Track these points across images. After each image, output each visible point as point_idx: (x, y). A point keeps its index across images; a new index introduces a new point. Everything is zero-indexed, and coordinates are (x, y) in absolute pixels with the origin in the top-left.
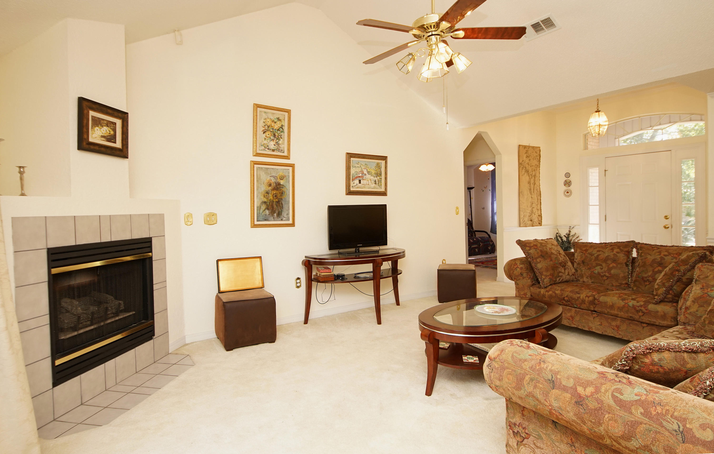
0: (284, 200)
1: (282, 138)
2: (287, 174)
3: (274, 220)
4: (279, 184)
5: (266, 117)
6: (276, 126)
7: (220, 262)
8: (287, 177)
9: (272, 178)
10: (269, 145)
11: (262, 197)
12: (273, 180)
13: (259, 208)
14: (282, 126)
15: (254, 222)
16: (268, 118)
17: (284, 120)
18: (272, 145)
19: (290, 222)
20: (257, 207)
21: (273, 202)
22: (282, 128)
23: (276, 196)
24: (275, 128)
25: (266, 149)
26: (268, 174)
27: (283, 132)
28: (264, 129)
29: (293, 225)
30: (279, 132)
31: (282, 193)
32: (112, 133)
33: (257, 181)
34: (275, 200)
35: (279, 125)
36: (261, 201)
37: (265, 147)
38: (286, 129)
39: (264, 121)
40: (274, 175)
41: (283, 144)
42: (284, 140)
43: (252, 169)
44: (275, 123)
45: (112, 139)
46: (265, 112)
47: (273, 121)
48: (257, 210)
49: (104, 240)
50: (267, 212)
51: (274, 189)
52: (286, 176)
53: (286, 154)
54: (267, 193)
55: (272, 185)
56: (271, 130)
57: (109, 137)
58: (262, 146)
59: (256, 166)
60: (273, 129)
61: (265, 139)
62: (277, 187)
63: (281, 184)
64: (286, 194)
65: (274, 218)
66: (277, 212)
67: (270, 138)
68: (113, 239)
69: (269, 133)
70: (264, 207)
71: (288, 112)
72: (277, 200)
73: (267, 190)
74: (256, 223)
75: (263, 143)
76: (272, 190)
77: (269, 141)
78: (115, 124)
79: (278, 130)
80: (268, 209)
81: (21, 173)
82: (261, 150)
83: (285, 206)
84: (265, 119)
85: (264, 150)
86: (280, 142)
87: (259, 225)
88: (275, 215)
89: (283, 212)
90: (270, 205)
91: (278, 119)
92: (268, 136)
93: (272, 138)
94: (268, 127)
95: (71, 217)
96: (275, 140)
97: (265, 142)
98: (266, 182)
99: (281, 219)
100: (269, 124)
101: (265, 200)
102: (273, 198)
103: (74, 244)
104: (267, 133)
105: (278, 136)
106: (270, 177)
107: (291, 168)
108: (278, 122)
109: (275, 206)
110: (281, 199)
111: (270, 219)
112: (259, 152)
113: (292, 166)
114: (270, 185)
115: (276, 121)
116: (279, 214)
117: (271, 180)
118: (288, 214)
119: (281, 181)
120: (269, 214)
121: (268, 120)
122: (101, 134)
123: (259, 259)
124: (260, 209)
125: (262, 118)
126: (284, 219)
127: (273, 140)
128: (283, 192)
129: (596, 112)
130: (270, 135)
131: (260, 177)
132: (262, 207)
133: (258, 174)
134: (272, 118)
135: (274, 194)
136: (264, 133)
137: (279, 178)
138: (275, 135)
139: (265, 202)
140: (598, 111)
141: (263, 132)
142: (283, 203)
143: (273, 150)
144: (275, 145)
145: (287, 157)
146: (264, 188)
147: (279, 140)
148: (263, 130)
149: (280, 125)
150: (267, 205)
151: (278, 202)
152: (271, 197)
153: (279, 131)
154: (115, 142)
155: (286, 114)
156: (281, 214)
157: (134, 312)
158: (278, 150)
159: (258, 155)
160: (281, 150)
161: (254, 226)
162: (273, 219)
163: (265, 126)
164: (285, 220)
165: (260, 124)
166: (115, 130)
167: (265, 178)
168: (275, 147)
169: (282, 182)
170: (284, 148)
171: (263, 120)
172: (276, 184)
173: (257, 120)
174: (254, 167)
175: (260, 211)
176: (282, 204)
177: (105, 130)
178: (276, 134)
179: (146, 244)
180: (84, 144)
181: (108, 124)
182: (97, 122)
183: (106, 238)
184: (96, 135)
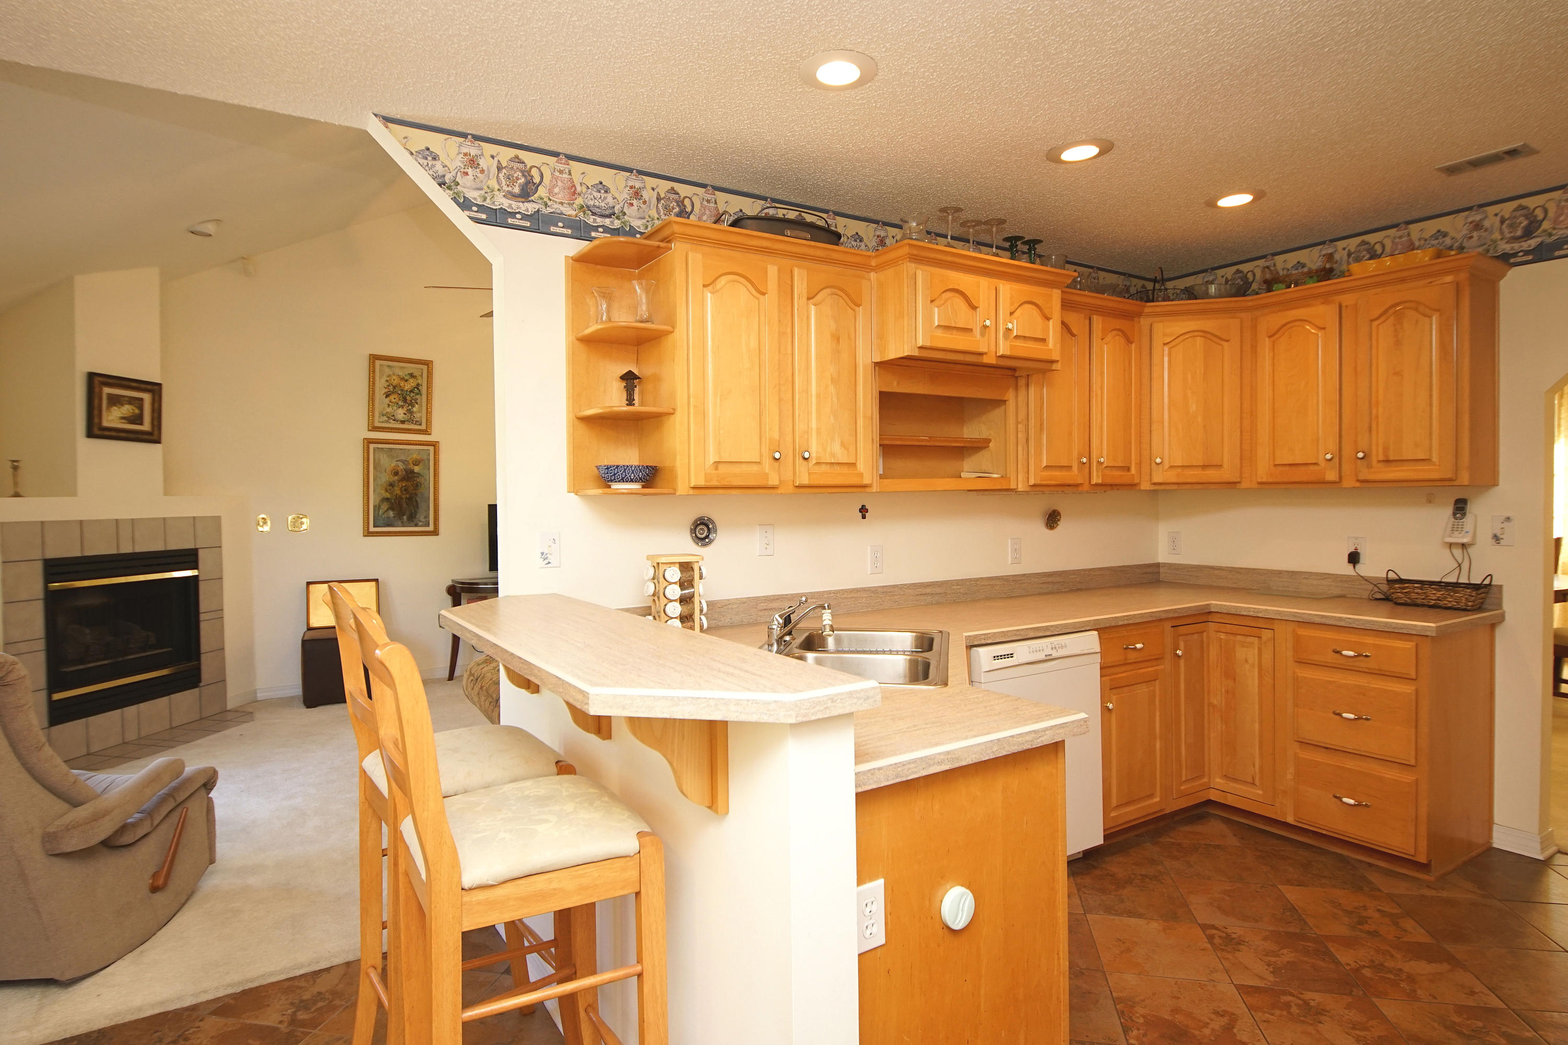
0: (419, 495)
1: (417, 403)
2: (425, 457)
3: (403, 526)
4: (412, 472)
5: (391, 373)
6: (408, 387)
7: (311, 587)
8: (426, 462)
9: (400, 464)
10: (395, 414)
11: (383, 492)
12: (401, 466)
13: (377, 508)
14: (418, 385)
15: (368, 528)
16: (394, 374)
17: (422, 376)
18: (400, 414)
19: (431, 528)
20: (375, 507)
21: (402, 498)
22: (418, 389)
23: (406, 490)
24: (406, 389)
25: (391, 421)
26: (394, 457)
27: (420, 393)
28: (387, 390)
29: (435, 533)
30: (412, 394)
31: (417, 485)
32: (137, 411)
33: (375, 468)
34: (404, 497)
35: (412, 384)
36: (381, 497)
37: (388, 417)
38: (424, 390)
39: (388, 379)
40: (403, 458)
41: (420, 412)
42: (421, 406)
43: (366, 451)
44: (406, 381)
45: (138, 419)
46: (389, 366)
47: (403, 379)
48: (374, 511)
49: (123, 551)
50: (391, 514)
51: (402, 480)
52: (423, 460)
53: (423, 427)
54: (392, 485)
55: (400, 473)
56: (399, 392)
57: (132, 418)
58: (383, 415)
59: (372, 446)
60: (402, 390)
61: (389, 405)
62: (408, 477)
63: (416, 471)
64: (424, 487)
65: (402, 522)
66: (408, 513)
67: (398, 404)
68: (138, 550)
69: (396, 396)
70: (385, 506)
71: (428, 364)
72: (408, 496)
73: (391, 480)
74: (372, 529)
75: (385, 412)
76: (399, 481)
77: (395, 408)
78: (142, 400)
79: (411, 391)
80: (391, 508)
81: (15, 468)
82: (383, 422)
83: (422, 505)
84: (389, 376)
85: (387, 422)
86: (415, 409)
87: (377, 532)
88: (405, 517)
89: (418, 513)
90: (396, 503)
91: (412, 376)
92: (393, 400)
93: (400, 403)
94: (394, 387)
95: (76, 521)
96: (405, 407)
97: (389, 410)
98: (389, 469)
99: (415, 523)
100: (395, 383)
101: (388, 495)
102: (401, 491)
103: (78, 554)
104: (392, 397)
105: (411, 401)
106: (397, 461)
107: (431, 448)
108: (411, 380)
109: (405, 505)
110: (416, 494)
111: (396, 524)
112: (377, 424)
113: (435, 445)
114: (396, 474)
115: (407, 378)
116: (412, 517)
117: (399, 466)
118: (427, 517)
119: (416, 467)
120: (394, 517)
121: (394, 377)
122: (120, 415)
123: (374, 583)
124: (379, 509)
125: (383, 375)
126: (420, 524)
127: (402, 407)
128: (419, 484)
130: (397, 399)
131: (379, 462)
132: (382, 506)
133: (376, 457)
134: (401, 374)
135: (402, 487)
136: (387, 397)
137: (411, 462)
138: (405, 400)
139: (387, 499)
141: (385, 395)
142: (418, 500)
143: (403, 422)
144: (405, 414)
145: (426, 432)
146: (385, 478)
147: (413, 406)
148: (385, 393)
149: (414, 384)
150: (392, 504)
151: (410, 499)
152: (397, 491)
153: (413, 392)
154: (141, 424)
155: (425, 368)
156: (416, 515)
157: (171, 649)
158: (410, 421)
159: (375, 429)
160: (416, 421)
161: (368, 534)
162: (400, 523)
163: (389, 386)
164: (421, 526)
165: (380, 384)
166: (141, 408)
167: (388, 463)
168: (406, 417)
169: (417, 469)
170: (421, 417)
171: (383, 380)
172: (407, 472)
173: (374, 378)
174: (368, 447)
175: (379, 512)
176: (417, 502)
177: (127, 410)
178: (408, 398)
179: (189, 558)
180: (95, 430)
181: (131, 401)
182: (115, 401)
183: (126, 548)
184: (113, 417)
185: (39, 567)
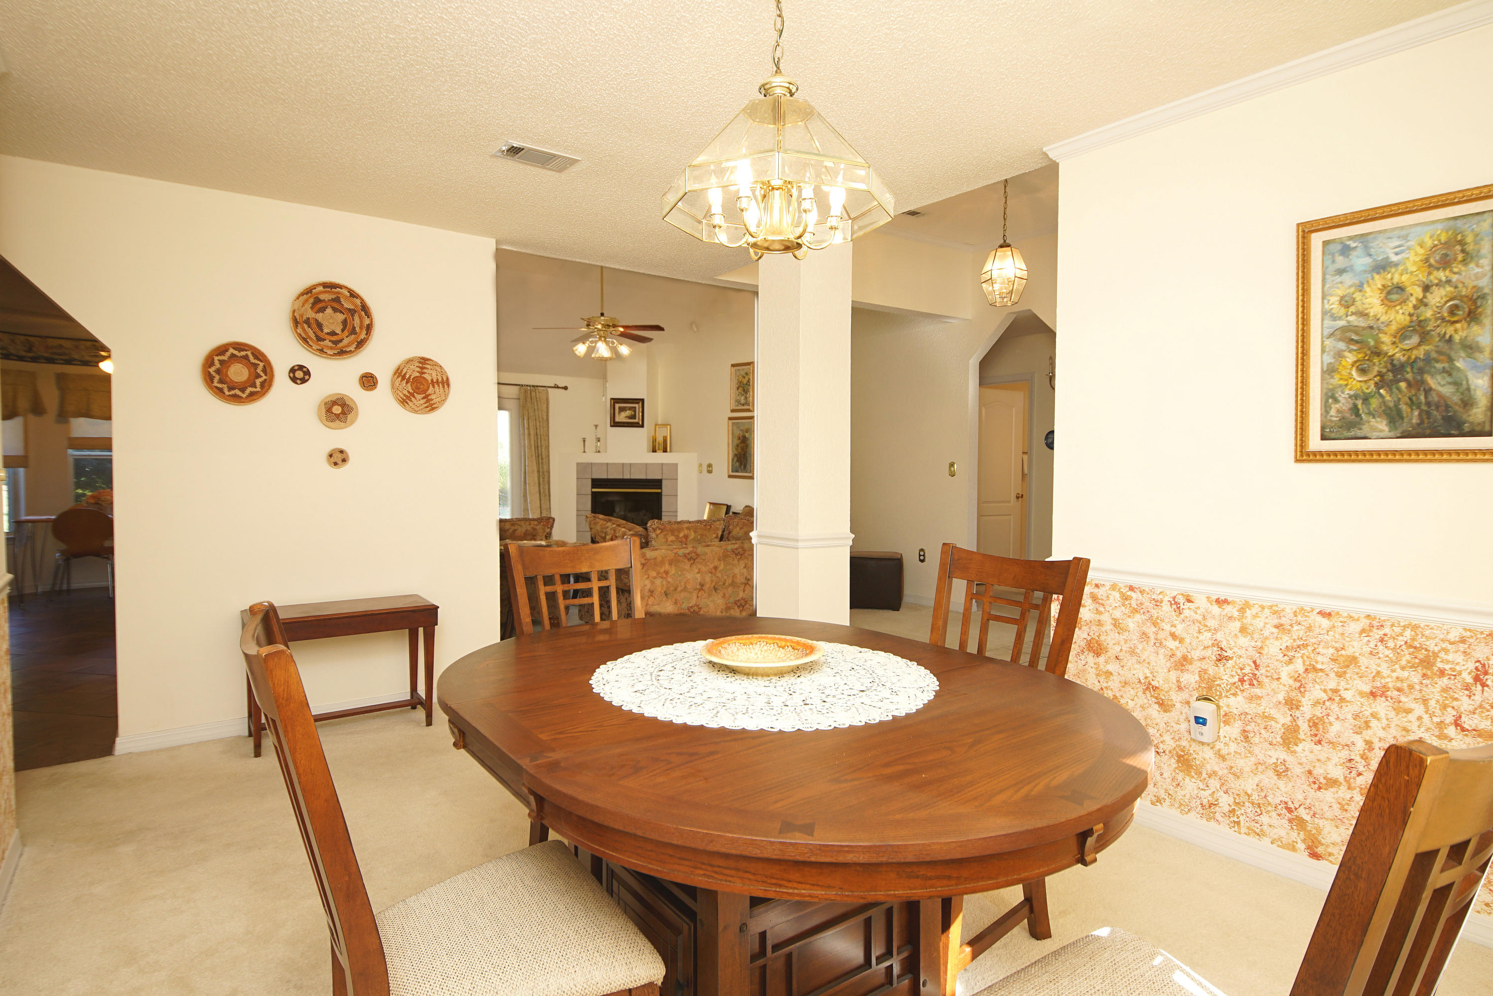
1: (749, 392)
5: (739, 374)
6: (745, 381)
10: (740, 401)
14: (749, 379)
17: (750, 373)
18: (743, 400)
22: (749, 382)
24: (744, 383)
27: (750, 385)
28: (738, 386)
32: (633, 413)
37: (738, 403)
38: (751, 382)
39: (737, 378)
40: (742, 428)
41: (750, 397)
42: (751, 393)
43: (730, 425)
45: (634, 417)
46: (738, 370)
47: (743, 377)
49: (625, 478)
53: (750, 407)
56: (742, 386)
57: (630, 417)
58: (736, 402)
59: (730, 422)
61: (739, 395)
68: (632, 477)
69: (741, 389)
71: (752, 364)
75: (737, 399)
78: (635, 408)
82: (736, 406)
84: (738, 376)
85: (738, 406)
86: (748, 396)
91: (746, 374)
92: (740, 392)
93: (743, 393)
94: (740, 383)
95: (605, 463)
97: (739, 398)
100: (740, 380)
103: (606, 477)
104: (739, 389)
105: (746, 391)
107: (752, 422)
108: (746, 377)
112: (733, 408)
113: (753, 419)
114: (739, 439)
116: (745, 467)
121: (740, 377)
122: (626, 416)
123: (725, 506)
125: (736, 376)
127: (743, 395)
129: (1001, 246)
134: (742, 374)
136: (737, 390)
138: (744, 390)
140: (1005, 245)
143: (743, 405)
145: (749, 410)
147: (747, 394)
149: (747, 380)
153: (747, 385)
154: (635, 419)
155: (752, 367)
159: (733, 411)
160: (749, 404)
163: (738, 383)
165: (735, 382)
166: (635, 411)
167: (738, 433)
168: (745, 402)
169: (747, 435)
170: (750, 401)
173: (733, 378)
177: (628, 413)
178: (746, 389)
179: (658, 483)
180: (615, 424)
181: (630, 409)
182: (622, 410)
183: (627, 476)
184: (621, 417)
185: (590, 481)
